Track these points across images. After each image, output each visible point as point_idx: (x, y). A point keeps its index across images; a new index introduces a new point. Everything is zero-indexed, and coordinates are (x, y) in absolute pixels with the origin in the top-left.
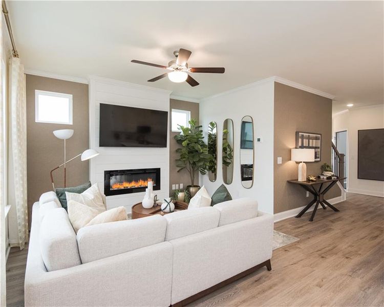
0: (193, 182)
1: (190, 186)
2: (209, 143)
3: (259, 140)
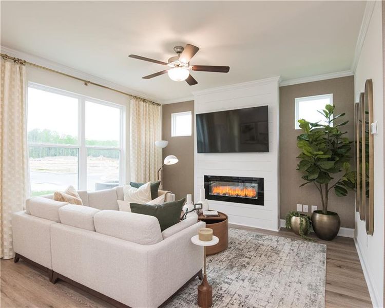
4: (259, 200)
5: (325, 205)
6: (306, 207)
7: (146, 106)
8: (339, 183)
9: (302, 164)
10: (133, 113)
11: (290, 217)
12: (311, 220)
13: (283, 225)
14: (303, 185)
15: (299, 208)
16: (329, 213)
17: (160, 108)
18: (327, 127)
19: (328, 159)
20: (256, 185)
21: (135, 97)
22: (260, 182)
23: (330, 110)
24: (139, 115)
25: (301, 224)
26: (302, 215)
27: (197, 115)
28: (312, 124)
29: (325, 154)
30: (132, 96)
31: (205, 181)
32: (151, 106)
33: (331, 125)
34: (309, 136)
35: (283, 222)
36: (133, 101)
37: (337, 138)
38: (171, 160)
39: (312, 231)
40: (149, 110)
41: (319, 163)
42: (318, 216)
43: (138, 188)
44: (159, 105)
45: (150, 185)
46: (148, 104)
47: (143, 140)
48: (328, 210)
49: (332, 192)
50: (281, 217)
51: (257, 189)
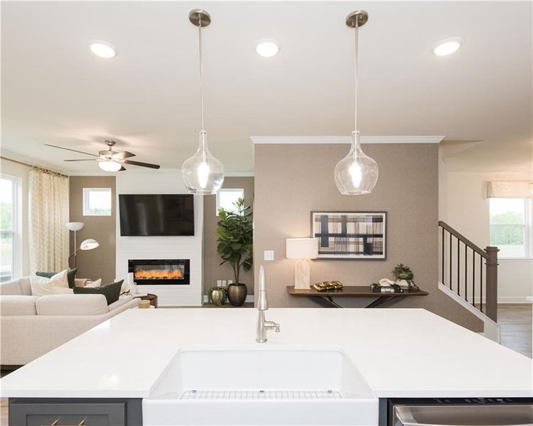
1: (234, 284)
4: (185, 280)
5: (237, 278)
6: (224, 282)
7: (50, 178)
8: (246, 260)
9: (219, 247)
10: (33, 188)
11: (212, 292)
12: (227, 292)
13: (206, 300)
14: (222, 264)
15: (219, 284)
16: (240, 285)
17: (67, 180)
18: (238, 217)
19: (238, 243)
20: (183, 267)
21: (36, 167)
22: (186, 263)
23: (241, 202)
24: (40, 190)
25: (220, 296)
26: (220, 289)
27: (120, 195)
28: (228, 213)
29: (235, 238)
30: (31, 166)
31: (129, 266)
32: (56, 178)
33: (242, 214)
34: (226, 223)
35: (206, 298)
36: (33, 173)
37: (246, 226)
38: (89, 245)
39: (228, 301)
40: (54, 184)
41: (232, 246)
42: (232, 288)
43: (50, 278)
44: (66, 176)
45: (66, 274)
46: (52, 176)
47: (46, 220)
48: (239, 282)
49: (242, 268)
50: (204, 293)
51: (183, 270)
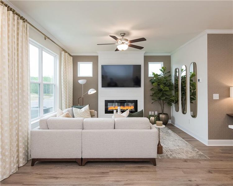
0: (163, 111)
1: (161, 114)
2: (175, 84)
3: (199, 80)
6: (153, 112)
11: (150, 118)
12: (159, 118)
14: (153, 102)
15: (150, 113)
16: (164, 114)
18: (162, 77)
21: (64, 50)
23: (164, 70)
27: (102, 65)
36: (63, 53)
42: (161, 116)
48: (164, 113)
51: (134, 106)
